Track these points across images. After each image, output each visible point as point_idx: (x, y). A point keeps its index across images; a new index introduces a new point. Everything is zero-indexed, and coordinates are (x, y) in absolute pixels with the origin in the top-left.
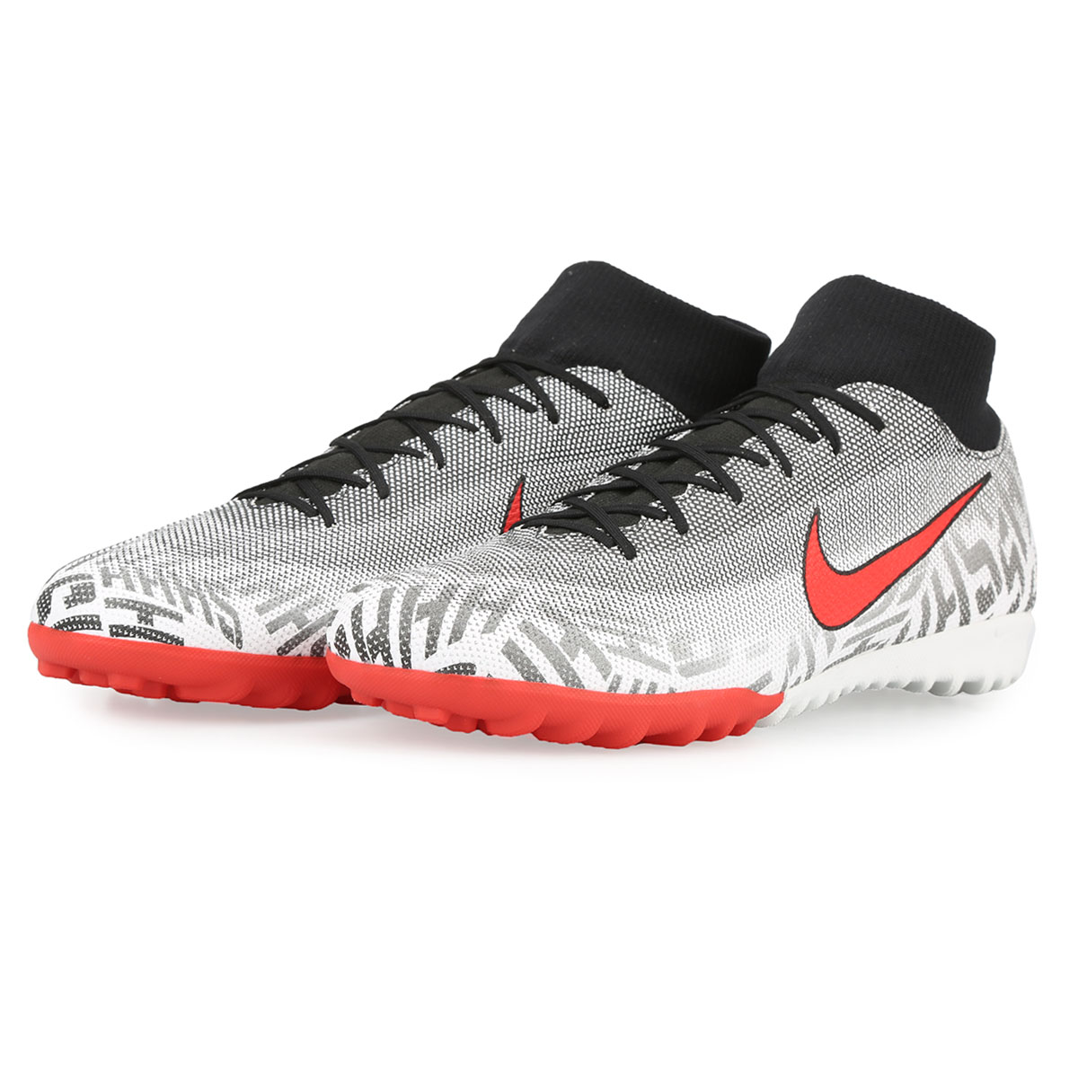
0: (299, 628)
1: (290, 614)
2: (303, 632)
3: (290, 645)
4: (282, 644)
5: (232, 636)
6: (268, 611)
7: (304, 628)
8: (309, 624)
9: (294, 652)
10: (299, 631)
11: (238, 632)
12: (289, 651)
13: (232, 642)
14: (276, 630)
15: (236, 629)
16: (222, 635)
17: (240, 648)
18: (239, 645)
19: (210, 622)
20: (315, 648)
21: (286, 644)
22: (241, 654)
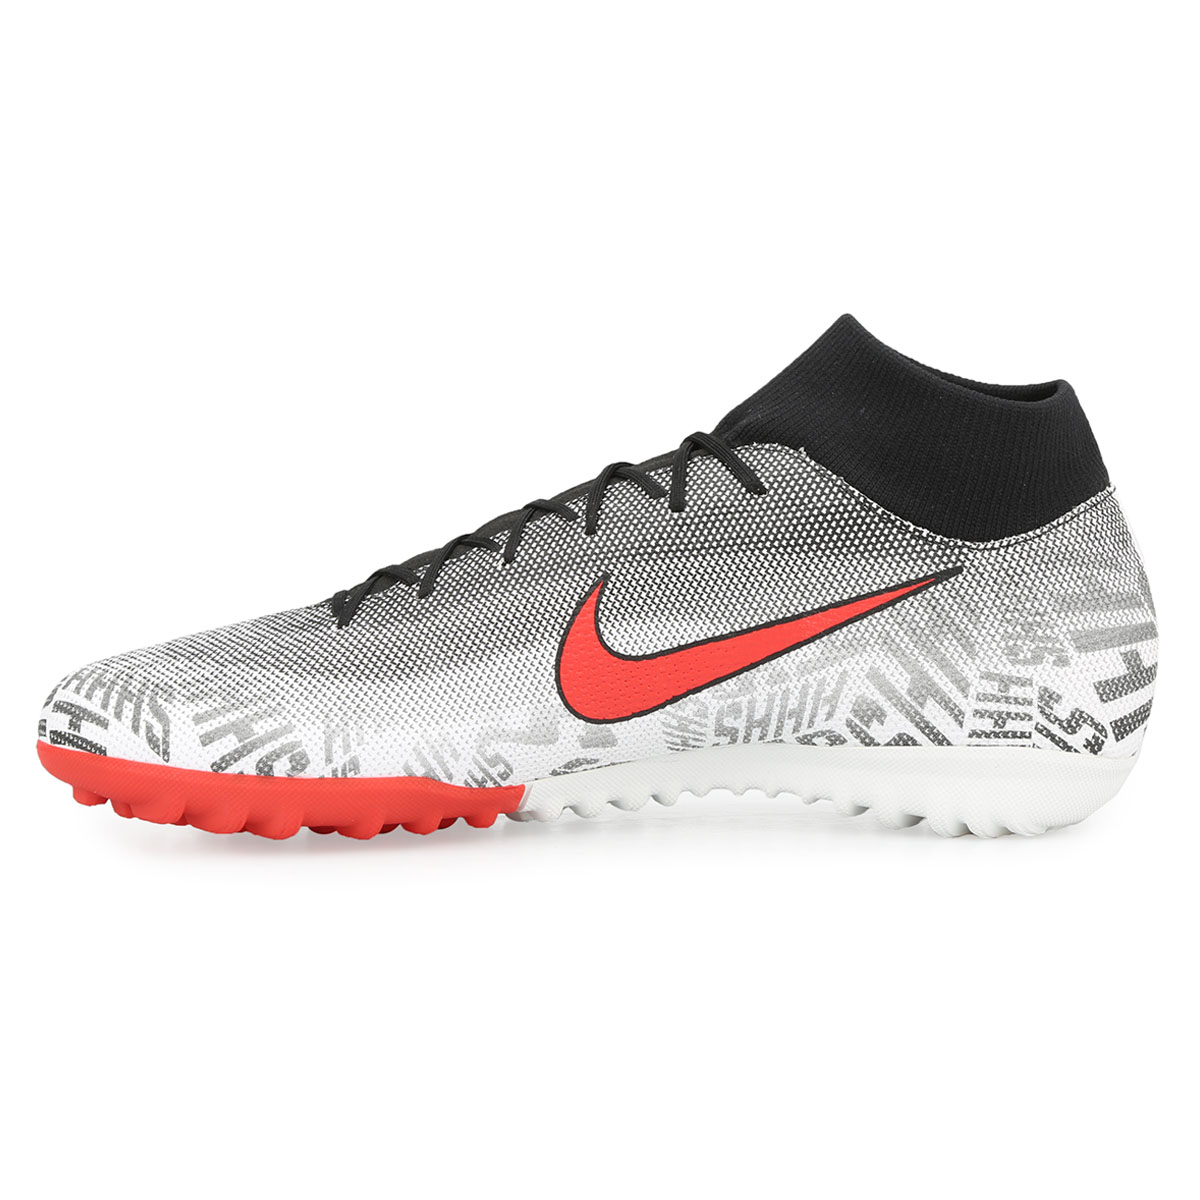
0: (240, 741)
1: (233, 724)
2: (244, 746)
3: (227, 760)
4: (217, 759)
5: (158, 746)
6: (207, 721)
7: (246, 741)
8: (254, 737)
9: (233, 769)
10: (239, 745)
11: (165, 742)
12: (226, 768)
13: (158, 753)
14: (210, 742)
15: (164, 739)
16: (147, 745)
17: (167, 761)
18: (166, 758)
19: (136, 729)
20: (261, 765)
21: (223, 759)
22: (168, 767)
